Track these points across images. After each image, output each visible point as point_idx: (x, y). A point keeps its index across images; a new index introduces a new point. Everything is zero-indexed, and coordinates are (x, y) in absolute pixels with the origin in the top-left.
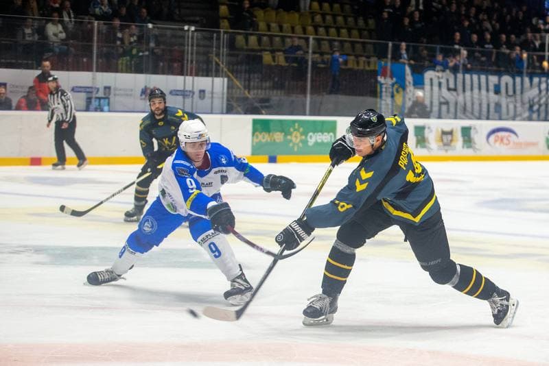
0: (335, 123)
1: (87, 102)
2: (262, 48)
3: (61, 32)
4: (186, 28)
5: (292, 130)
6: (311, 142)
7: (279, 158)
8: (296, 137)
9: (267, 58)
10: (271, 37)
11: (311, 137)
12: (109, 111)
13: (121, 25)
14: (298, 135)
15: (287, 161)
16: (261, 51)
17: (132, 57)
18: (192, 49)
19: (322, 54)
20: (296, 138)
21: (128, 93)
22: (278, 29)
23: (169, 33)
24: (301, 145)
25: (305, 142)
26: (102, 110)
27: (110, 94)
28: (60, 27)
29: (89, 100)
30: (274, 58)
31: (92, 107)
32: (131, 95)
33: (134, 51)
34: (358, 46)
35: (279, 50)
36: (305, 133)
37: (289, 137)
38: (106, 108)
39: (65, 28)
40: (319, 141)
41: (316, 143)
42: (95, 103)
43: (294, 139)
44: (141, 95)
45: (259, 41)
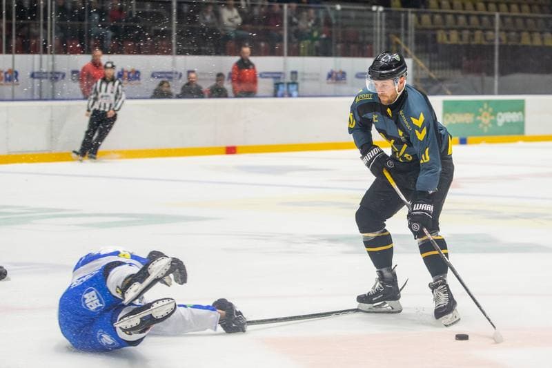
0: (523, 102)
1: (275, 87)
2: (436, 26)
3: (236, 17)
4: (374, 8)
5: (481, 110)
6: (500, 122)
7: (469, 139)
8: (486, 117)
9: (441, 36)
10: (443, 15)
11: (500, 117)
12: (299, 96)
13: (298, 7)
14: (488, 115)
15: (477, 142)
16: (435, 29)
17: (314, 40)
18: (381, 30)
19: (507, 31)
20: (485, 119)
21: (315, 78)
22: (448, 6)
23: (353, 14)
24: (490, 125)
25: (494, 123)
26: (290, 96)
27: (296, 78)
28: (235, 12)
29: (277, 85)
30: (448, 36)
31: (279, 93)
32: (317, 80)
33: (315, 34)
34: (530, 22)
35: (453, 29)
36: (494, 114)
37: (478, 118)
38: (295, 93)
39: (241, 12)
40: (508, 121)
41: (506, 124)
42: (282, 89)
43: (483, 119)
44: (328, 79)
45: (432, 19)
